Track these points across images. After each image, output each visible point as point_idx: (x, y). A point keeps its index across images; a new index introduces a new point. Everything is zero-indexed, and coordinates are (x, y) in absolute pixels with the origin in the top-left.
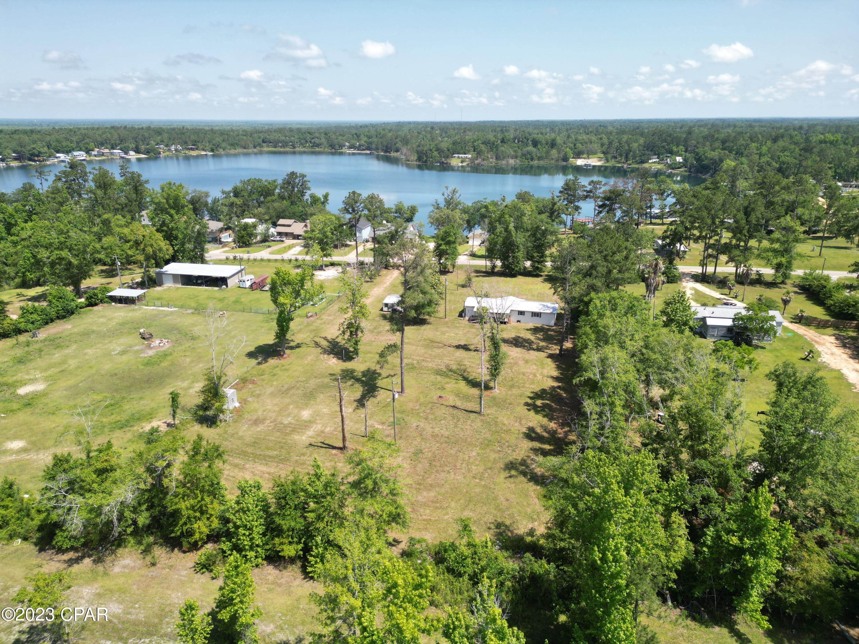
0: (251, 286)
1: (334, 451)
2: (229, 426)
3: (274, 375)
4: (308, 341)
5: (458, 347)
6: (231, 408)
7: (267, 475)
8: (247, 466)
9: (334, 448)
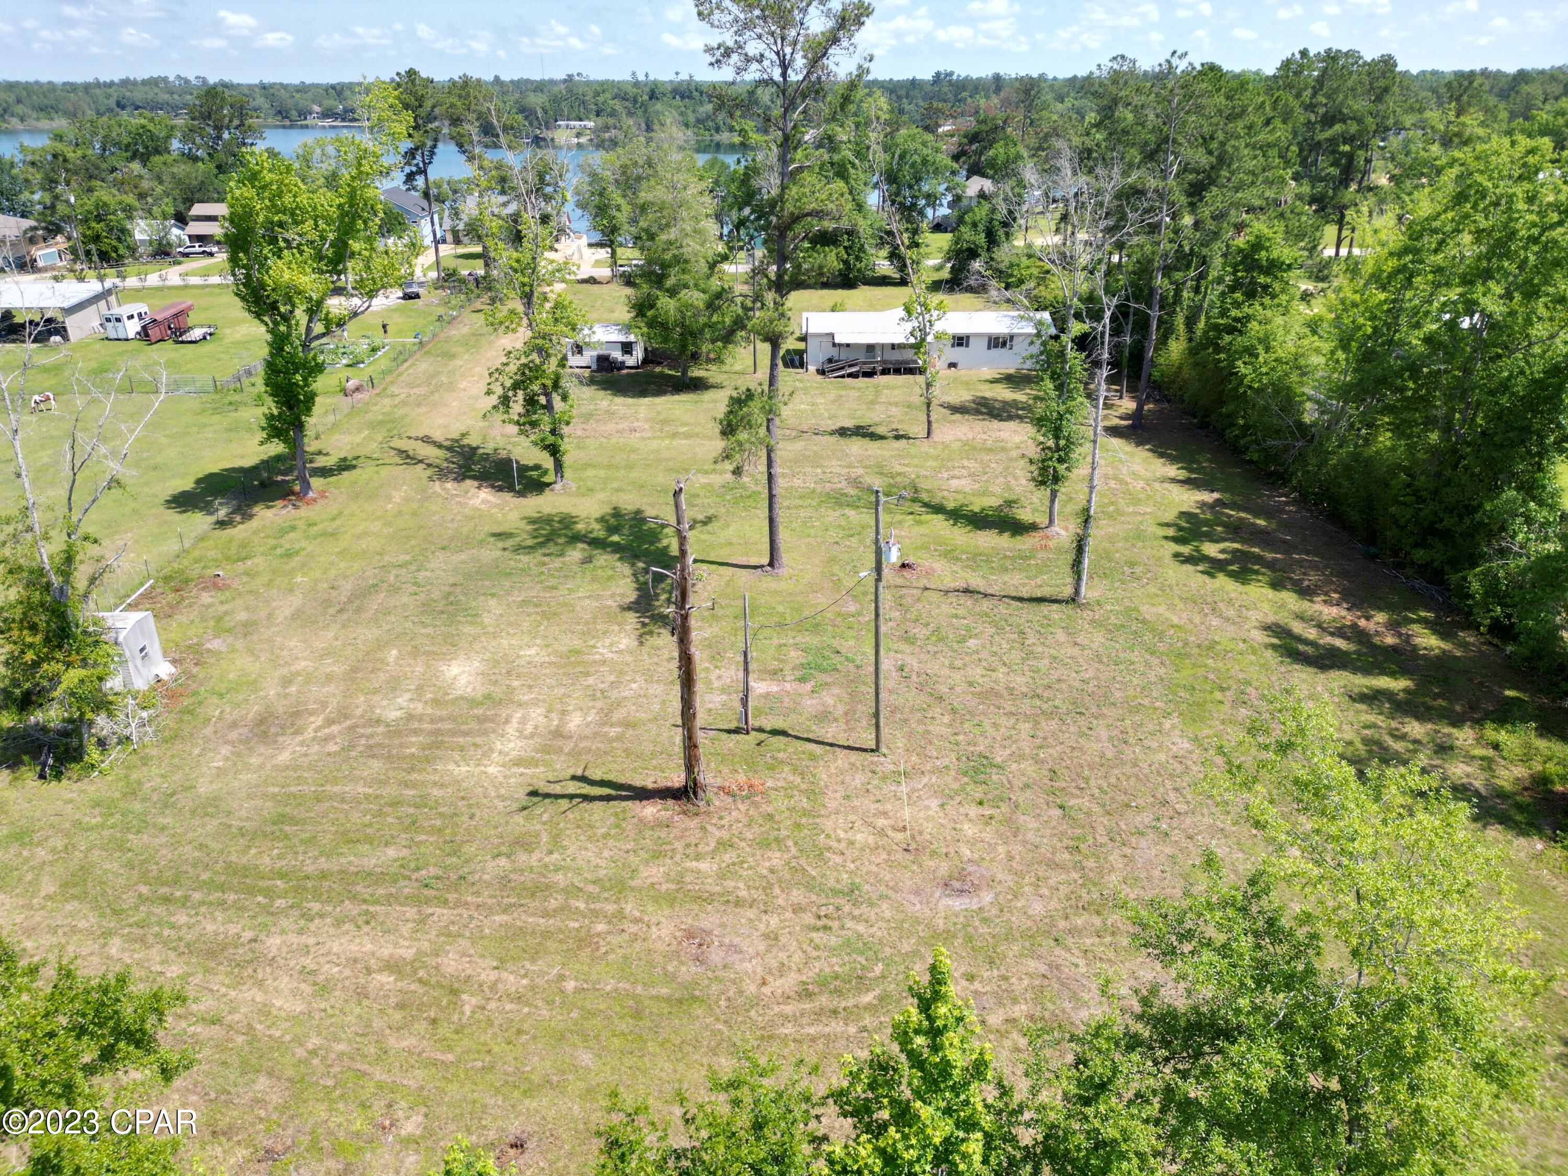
0: (144, 334)
1: (650, 810)
2: (145, 761)
3: (289, 555)
4: (372, 448)
5: (843, 432)
6: (141, 684)
7: (386, 979)
8: (273, 943)
9: (642, 794)
